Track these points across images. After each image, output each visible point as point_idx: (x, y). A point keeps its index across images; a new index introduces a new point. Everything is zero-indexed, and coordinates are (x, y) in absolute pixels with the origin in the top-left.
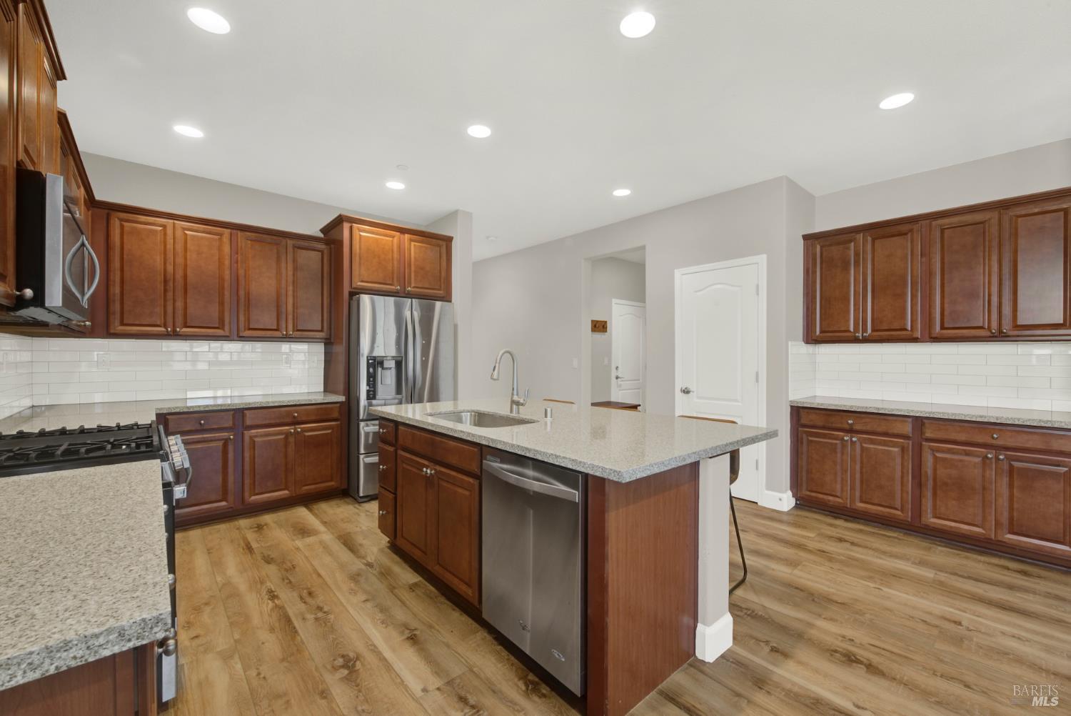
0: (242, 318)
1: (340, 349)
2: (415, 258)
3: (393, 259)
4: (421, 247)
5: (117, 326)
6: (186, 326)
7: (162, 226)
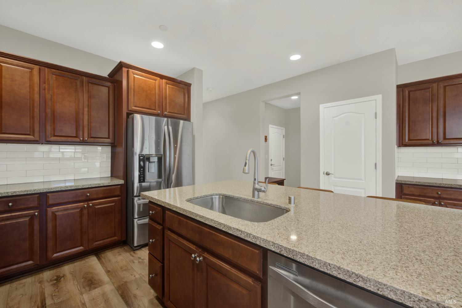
0: (49, 128)
1: (121, 150)
2: (169, 94)
3: (155, 94)
4: (173, 88)
6: (2, 133)
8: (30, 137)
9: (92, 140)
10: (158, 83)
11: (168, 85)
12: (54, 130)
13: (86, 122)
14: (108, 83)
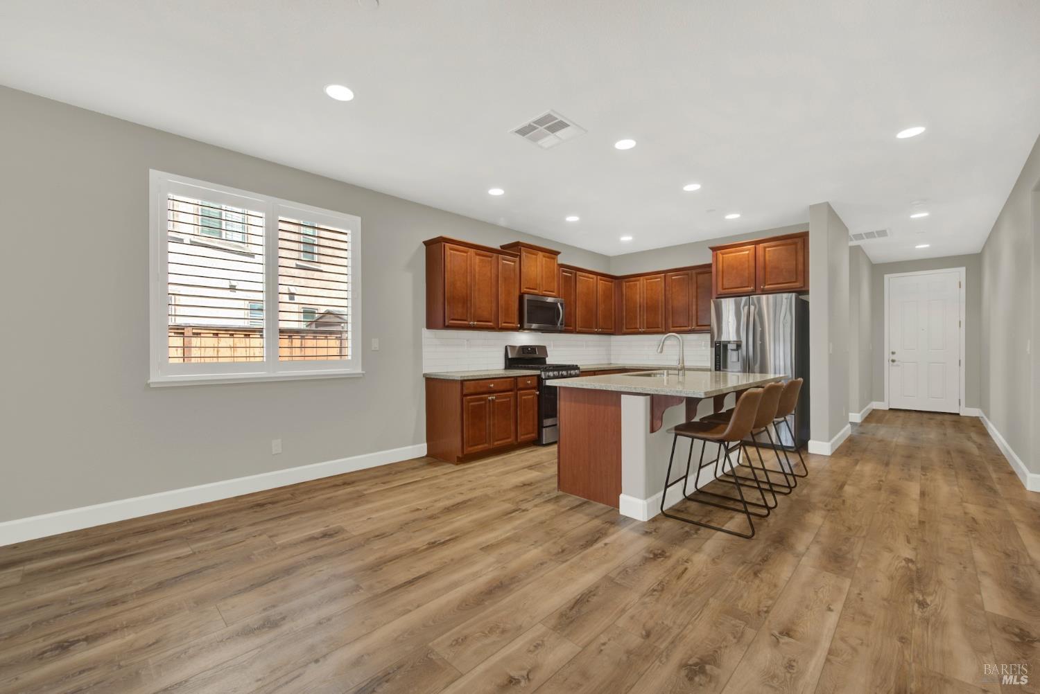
0: (670, 321)
2: (769, 260)
4: (775, 250)
5: (625, 330)
6: (648, 328)
7: (638, 280)
8: (660, 330)
10: (753, 251)
11: (767, 249)
12: (673, 323)
13: (694, 312)
14: (707, 269)
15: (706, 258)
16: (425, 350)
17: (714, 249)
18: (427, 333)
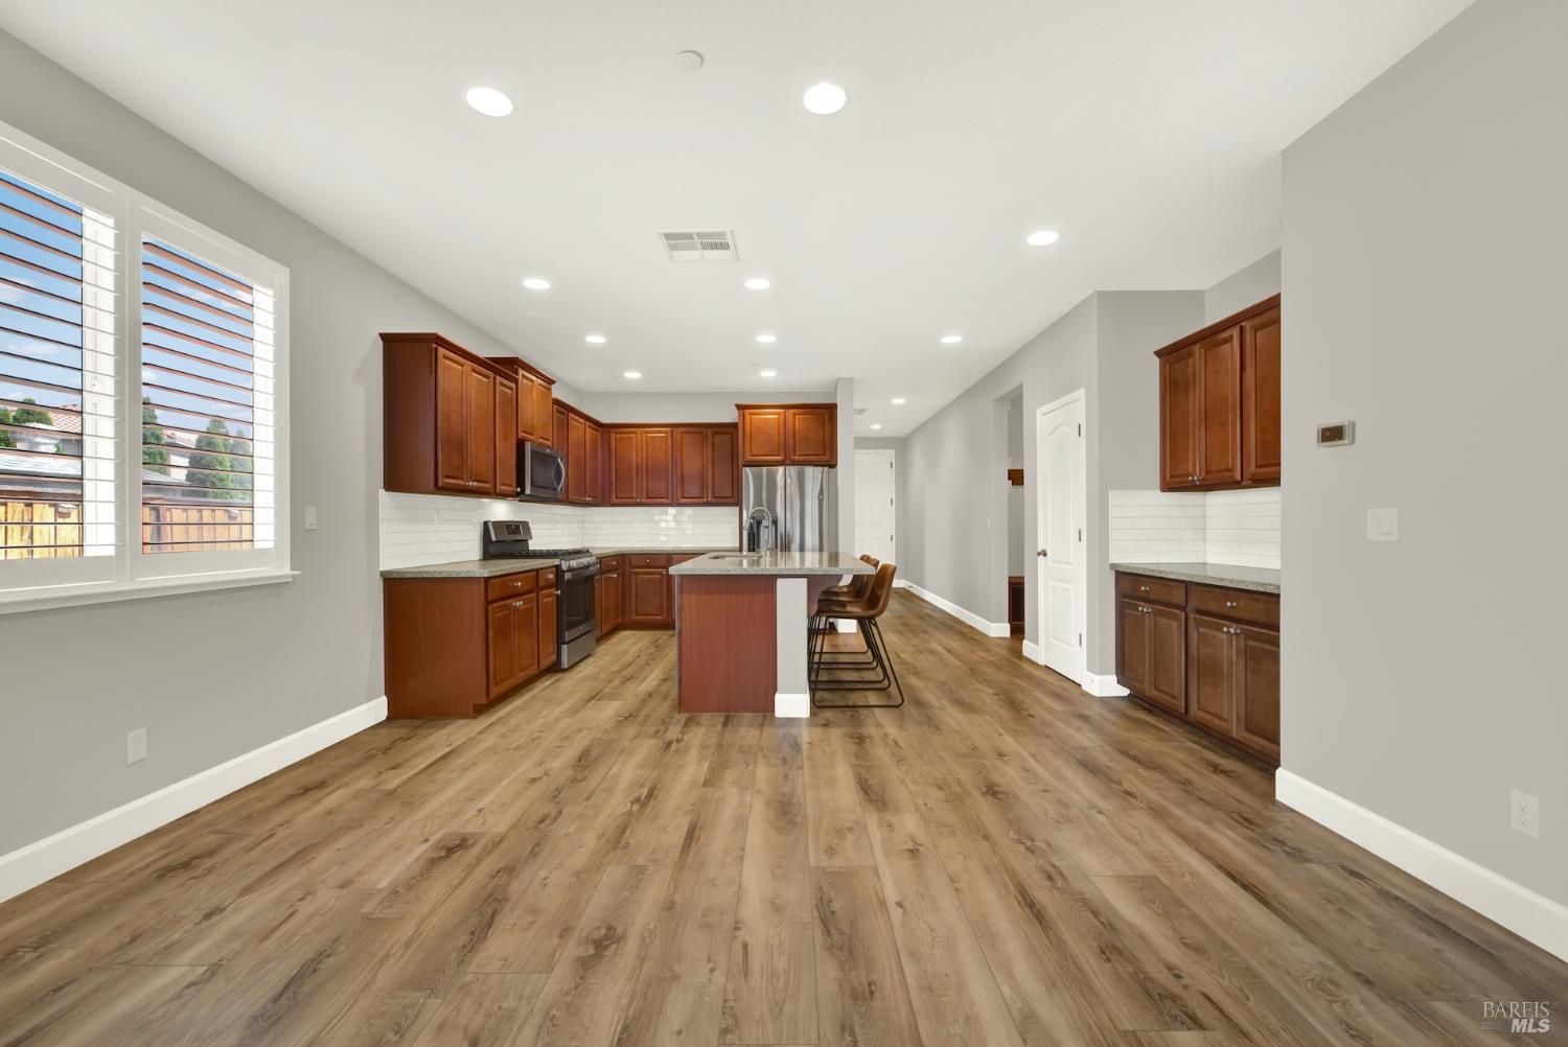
0: (679, 490)
2: (800, 429)
3: (778, 434)
4: (804, 420)
5: (614, 500)
6: (648, 498)
7: (635, 433)
8: (665, 500)
9: (715, 500)
10: (782, 417)
11: (796, 417)
12: (683, 492)
13: (710, 481)
14: (731, 430)
15: (729, 416)
16: (383, 528)
17: (740, 407)
18: (386, 498)
